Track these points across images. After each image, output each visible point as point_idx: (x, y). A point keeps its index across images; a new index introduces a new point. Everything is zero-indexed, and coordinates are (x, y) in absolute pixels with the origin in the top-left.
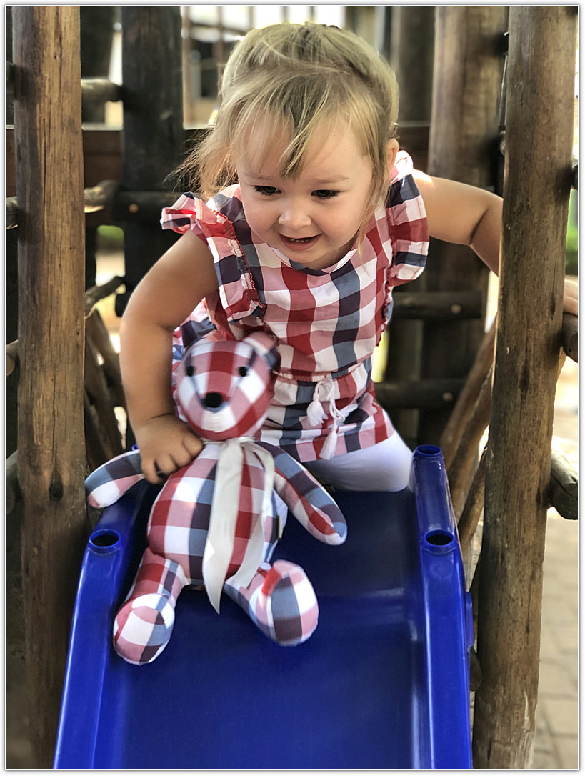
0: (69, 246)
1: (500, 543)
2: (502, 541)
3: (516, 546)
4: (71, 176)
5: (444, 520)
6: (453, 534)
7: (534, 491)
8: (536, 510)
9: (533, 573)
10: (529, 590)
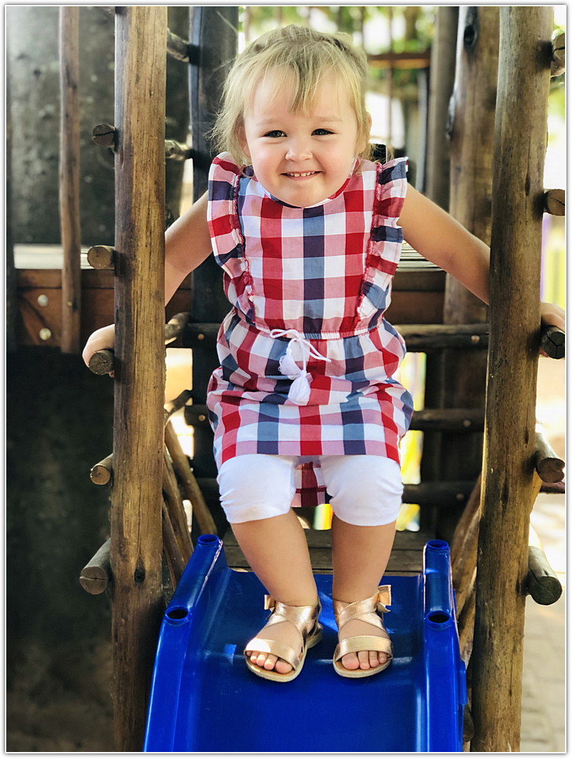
0: (153, 386)
2: (489, 621)
3: (500, 625)
4: (156, 332)
5: (445, 603)
6: (451, 614)
7: (514, 582)
8: (516, 596)
9: (515, 648)
10: (511, 661)
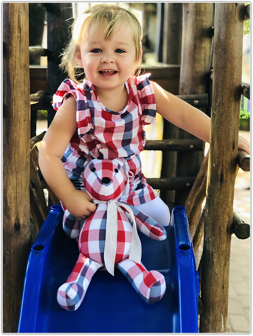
0: (23, 120)
1: (211, 250)
2: (212, 249)
3: (218, 251)
4: (24, 89)
5: (187, 239)
6: (191, 245)
7: (226, 227)
8: (226, 235)
9: (225, 263)
10: (224, 270)
